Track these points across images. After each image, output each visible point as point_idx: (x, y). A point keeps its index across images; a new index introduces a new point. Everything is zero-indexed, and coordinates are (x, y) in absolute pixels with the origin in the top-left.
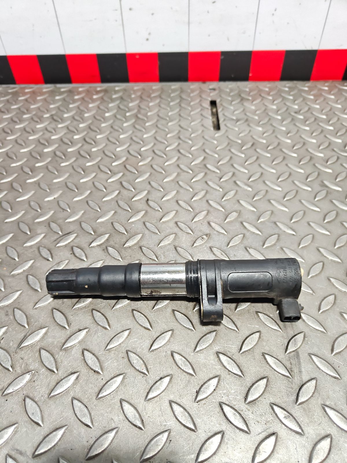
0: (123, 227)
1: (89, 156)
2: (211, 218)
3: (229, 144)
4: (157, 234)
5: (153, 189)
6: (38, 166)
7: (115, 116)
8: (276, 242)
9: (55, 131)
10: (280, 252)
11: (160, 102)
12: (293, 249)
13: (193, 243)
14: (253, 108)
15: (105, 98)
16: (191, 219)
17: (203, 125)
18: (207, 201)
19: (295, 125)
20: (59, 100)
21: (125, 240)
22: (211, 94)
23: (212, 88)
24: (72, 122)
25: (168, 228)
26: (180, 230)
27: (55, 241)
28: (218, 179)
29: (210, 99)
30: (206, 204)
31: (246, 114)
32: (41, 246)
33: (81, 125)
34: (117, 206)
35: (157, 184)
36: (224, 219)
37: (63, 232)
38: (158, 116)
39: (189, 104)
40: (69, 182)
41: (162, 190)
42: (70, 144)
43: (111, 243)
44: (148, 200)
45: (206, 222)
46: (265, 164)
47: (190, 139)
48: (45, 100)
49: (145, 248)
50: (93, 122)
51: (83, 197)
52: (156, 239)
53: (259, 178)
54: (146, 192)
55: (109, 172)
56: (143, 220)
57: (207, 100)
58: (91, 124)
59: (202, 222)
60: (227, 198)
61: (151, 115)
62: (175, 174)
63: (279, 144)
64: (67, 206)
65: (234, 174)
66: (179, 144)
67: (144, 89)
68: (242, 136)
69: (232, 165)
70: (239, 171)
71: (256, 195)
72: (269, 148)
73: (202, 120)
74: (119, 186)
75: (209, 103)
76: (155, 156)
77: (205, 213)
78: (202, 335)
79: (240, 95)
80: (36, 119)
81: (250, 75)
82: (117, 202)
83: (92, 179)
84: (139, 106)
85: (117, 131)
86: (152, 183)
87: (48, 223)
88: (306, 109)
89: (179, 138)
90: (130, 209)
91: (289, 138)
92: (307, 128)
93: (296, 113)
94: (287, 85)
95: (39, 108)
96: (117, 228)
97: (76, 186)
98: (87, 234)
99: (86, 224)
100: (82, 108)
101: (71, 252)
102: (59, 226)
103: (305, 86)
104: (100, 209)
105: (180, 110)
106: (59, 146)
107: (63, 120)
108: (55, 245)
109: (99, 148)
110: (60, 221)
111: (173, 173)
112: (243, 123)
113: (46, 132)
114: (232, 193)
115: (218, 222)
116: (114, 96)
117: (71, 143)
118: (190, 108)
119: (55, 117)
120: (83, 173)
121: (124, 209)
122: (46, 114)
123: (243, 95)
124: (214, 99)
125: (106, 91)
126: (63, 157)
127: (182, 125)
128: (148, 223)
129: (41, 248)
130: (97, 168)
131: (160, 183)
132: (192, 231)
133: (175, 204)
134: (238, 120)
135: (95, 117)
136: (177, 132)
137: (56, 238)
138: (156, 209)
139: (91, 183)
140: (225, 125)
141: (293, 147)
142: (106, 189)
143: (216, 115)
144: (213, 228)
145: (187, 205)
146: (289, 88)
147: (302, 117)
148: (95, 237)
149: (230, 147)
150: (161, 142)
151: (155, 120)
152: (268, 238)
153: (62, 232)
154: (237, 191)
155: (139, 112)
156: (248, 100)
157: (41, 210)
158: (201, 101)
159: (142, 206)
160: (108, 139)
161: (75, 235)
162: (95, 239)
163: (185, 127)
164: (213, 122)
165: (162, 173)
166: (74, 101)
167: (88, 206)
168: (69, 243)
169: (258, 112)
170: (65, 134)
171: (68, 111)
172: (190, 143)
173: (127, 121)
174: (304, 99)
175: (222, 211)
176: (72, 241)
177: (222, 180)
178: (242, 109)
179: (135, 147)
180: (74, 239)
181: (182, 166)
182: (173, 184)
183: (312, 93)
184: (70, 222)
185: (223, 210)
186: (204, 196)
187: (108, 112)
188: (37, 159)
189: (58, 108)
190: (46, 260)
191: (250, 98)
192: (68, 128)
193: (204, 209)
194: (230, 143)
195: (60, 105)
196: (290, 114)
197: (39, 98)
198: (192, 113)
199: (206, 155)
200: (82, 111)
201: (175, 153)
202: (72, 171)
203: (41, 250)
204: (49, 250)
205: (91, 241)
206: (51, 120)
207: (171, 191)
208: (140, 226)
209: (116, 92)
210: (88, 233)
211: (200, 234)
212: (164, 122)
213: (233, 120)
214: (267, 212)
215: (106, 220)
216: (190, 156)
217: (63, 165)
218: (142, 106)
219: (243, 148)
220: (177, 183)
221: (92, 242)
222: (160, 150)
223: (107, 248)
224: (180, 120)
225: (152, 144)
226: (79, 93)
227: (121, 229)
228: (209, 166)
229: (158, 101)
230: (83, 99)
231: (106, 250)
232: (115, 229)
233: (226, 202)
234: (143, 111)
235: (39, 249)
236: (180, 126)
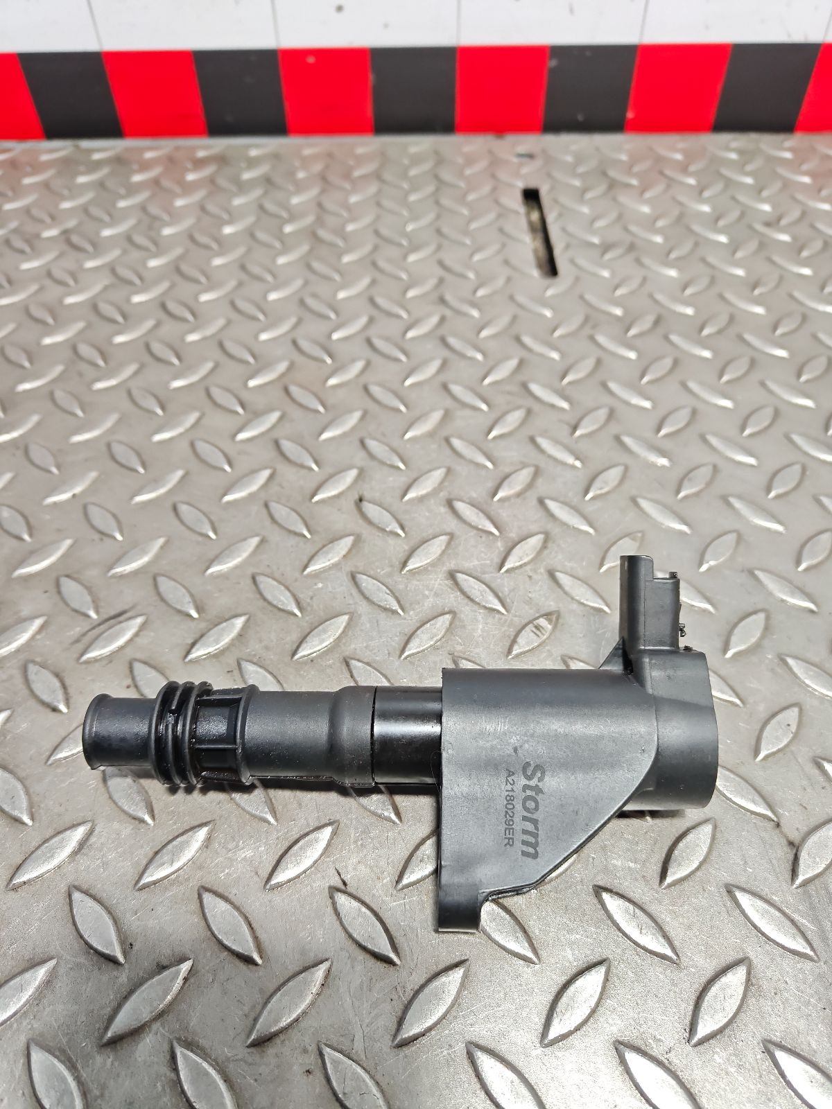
0: (288, 594)
1: (179, 358)
2: (556, 558)
3: (587, 319)
4: (394, 612)
5: (374, 464)
6: (25, 391)
7: (252, 236)
8: (763, 637)
9: (76, 281)
10: (779, 670)
11: (379, 191)
12: (816, 659)
13: (508, 644)
14: (646, 209)
15: (222, 182)
16: (497, 560)
17: (506, 262)
18: (541, 502)
19: (770, 260)
20: (85, 186)
21: (294, 637)
22: (524, 171)
23: (523, 152)
24: (125, 252)
25: (427, 593)
26: (466, 600)
27: (77, 641)
28: (566, 430)
29: (521, 185)
30: (540, 513)
31: (626, 229)
32: (33, 662)
33: (153, 263)
34: (268, 522)
35: (387, 448)
36: (598, 561)
37: (101, 610)
38: (377, 233)
39: (462, 199)
40: (120, 442)
41: (402, 466)
42: (120, 319)
43: (254, 647)
44: (361, 500)
45: (542, 570)
46: (701, 383)
47: (474, 304)
48: (46, 185)
49: (360, 664)
50: (187, 252)
51: (162, 491)
52: (393, 629)
53: (687, 425)
54: (353, 473)
55: (240, 410)
56: (348, 567)
57: (511, 186)
58: (181, 258)
59: (531, 574)
60: (599, 492)
61: (355, 231)
62: (436, 416)
63: (732, 319)
64: (113, 523)
65: (612, 414)
66: (443, 320)
67: (330, 155)
68: (622, 296)
69: (604, 385)
70: (628, 404)
71: (686, 482)
72: (706, 332)
73: (504, 245)
74: (271, 454)
75: (519, 197)
76: (377, 360)
77: (536, 541)
78: (564, 979)
79: (604, 174)
80: (18, 243)
81: (630, 115)
82: (266, 506)
83: (187, 431)
84: (320, 205)
85: (259, 279)
86: (372, 444)
87: (54, 581)
88: (796, 214)
89: (442, 301)
90: (309, 531)
91: (758, 301)
92: (807, 271)
93: (768, 224)
94: (734, 145)
95: (27, 211)
96: (269, 597)
97: (139, 455)
98: (177, 618)
99: (173, 583)
100: (154, 210)
101: (129, 681)
102: (89, 589)
103: (782, 147)
104: (215, 532)
105: (438, 217)
106: (89, 326)
107: (98, 247)
108: (75, 656)
109: (209, 331)
110: (92, 574)
111: (433, 410)
112: (621, 256)
113: (48, 282)
114: (614, 475)
115: (581, 573)
116: (246, 176)
117: (124, 316)
118: (465, 212)
119: (75, 239)
120: (159, 412)
121: (290, 531)
122: (49, 227)
123: (612, 173)
124: (532, 184)
125: (221, 160)
126: (101, 363)
127: (448, 262)
128: (364, 577)
129: (32, 669)
130: (202, 394)
131: (396, 443)
132: (503, 605)
133: (443, 510)
134: (606, 248)
135: (192, 238)
136: (432, 282)
137: (78, 630)
138: (388, 529)
139: (185, 445)
140: (572, 261)
141: (775, 328)
142: (230, 464)
143: (543, 230)
144: (566, 593)
145: (481, 515)
146: (740, 152)
147: (785, 238)
148: (203, 625)
149: (594, 327)
150: (389, 314)
151: (368, 248)
152: (735, 625)
153: (97, 612)
154: (626, 469)
155: (319, 221)
156: (628, 186)
157: (31, 535)
158: (494, 189)
159: (344, 519)
160: (233, 304)
161: (139, 620)
162: (202, 636)
163: (458, 268)
164: (535, 251)
165: (399, 411)
166: (132, 190)
167: (176, 522)
168: (121, 648)
169: (660, 224)
170: (106, 288)
171: (114, 219)
172: (473, 317)
173: (285, 250)
174: (787, 185)
175: (587, 533)
176: (130, 641)
177: (578, 433)
178: (613, 215)
179: (314, 328)
180: (137, 635)
181: (456, 389)
182: (434, 446)
183: (805, 167)
184: (122, 577)
185: (591, 531)
186: (530, 486)
187: (230, 223)
188: (22, 367)
189: (85, 209)
190: (48, 711)
191: (634, 182)
192: (113, 271)
193: (534, 528)
194: (593, 319)
195: (90, 202)
196: (750, 227)
197: (27, 181)
198: (473, 226)
199: (524, 353)
200: (155, 218)
201: (431, 347)
202: (126, 405)
203: (32, 677)
204: (57, 675)
205: (190, 641)
206: (65, 247)
207: (430, 471)
208: (341, 585)
209: (252, 163)
210: (179, 612)
211: (528, 612)
212: (394, 252)
213: (591, 245)
214: (725, 538)
215: (236, 567)
216: (479, 357)
217: (99, 385)
218: (329, 205)
219: (632, 332)
220: (444, 444)
221: (193, 645)
222: (387, 339)
223: (239, 665)
224: (439, 247)
225: (363, 320)
226: (145, 166)
227: (282, 598)
228: (535, 388)
229: (372, 189)
230: (156, 182)
231: (236, 672)
232: (265, 599)
233: (598, 504)
234: (331, 221)
235: (25, 670)
236: (441, 264)
